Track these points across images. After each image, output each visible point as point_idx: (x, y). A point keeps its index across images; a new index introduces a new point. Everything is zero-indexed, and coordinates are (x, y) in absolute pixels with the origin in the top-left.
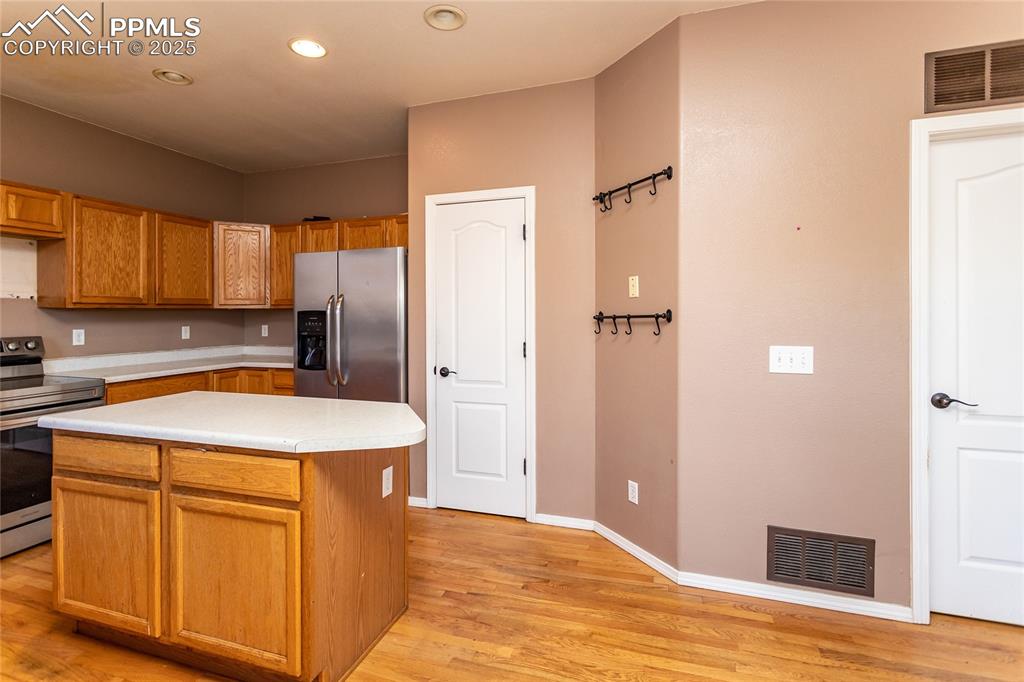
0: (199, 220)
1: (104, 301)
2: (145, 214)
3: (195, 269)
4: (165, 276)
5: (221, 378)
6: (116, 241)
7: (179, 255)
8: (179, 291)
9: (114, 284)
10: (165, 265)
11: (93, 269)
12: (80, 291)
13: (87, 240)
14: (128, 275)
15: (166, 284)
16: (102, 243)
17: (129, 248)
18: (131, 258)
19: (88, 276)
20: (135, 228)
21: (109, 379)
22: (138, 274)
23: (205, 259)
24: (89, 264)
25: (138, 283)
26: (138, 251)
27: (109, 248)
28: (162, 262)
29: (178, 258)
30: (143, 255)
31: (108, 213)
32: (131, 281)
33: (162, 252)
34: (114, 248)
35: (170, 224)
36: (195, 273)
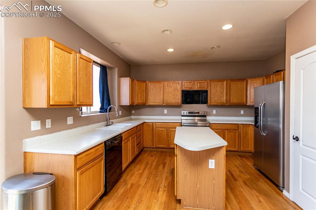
0: (242, 79)
1: (216, 104)
2: (226, 81)
3: (240, 94)
4: (231, 97)
5: (243, 127)
6: (218, 89)
7: (235, 90)
8: (235, 100)
9: (218, 99)
10: (231, 93)
11: (213, 96)
12: (211, 101)
13: (212, 89)
14: (221, 97)
15: (231, 99)
16: (215, 90)
17: (222, 90)
18: (222, 93)
19: (212, 98)
20: (223, 85)
21: (211, 122)
22: (224, 97)
23: (244, 91)
24: (213, 95)
25: (224, 99)
26: (224, 91)
27: (217, 91)
28: (230, 93)
29: (235, 91)
30: (225, 92)
31: (216, 83)
32: (222, 99)
33: (230, 90)
34: (218, 91)
35: (233, 82)
36: (240, 95)
